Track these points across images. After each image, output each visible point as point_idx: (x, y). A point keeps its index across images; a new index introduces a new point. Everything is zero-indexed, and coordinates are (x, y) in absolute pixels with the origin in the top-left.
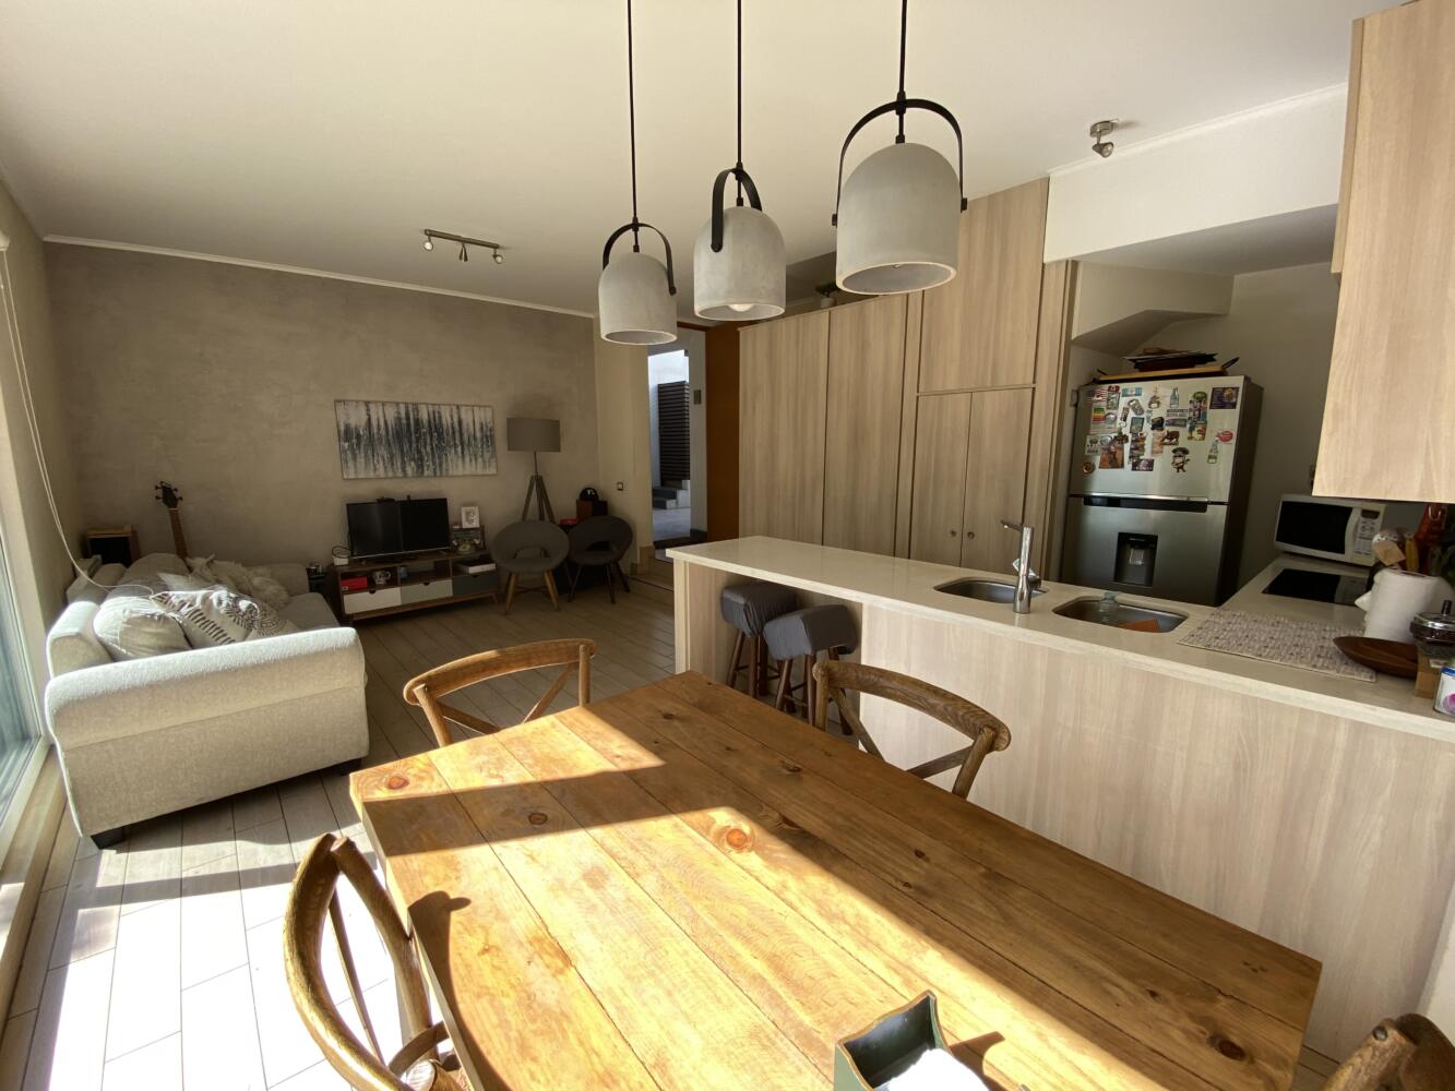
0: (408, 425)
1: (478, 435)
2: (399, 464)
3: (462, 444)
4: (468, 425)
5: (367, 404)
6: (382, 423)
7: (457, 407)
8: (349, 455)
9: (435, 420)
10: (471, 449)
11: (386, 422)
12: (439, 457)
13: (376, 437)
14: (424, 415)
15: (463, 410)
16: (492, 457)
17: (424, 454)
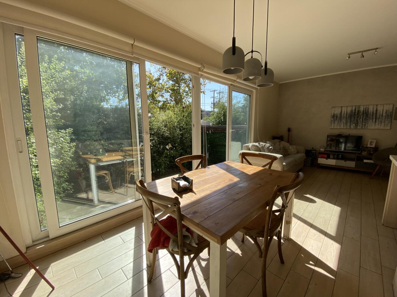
0: (355, 113)
1: (384, 114)
2: (349, 125)
3: (376, 118)
4: (380, 111)
5: (342, 107)
6: (346, 112)
7: (377, 105)
8: (333, 122)
9: (366, 110)
10: (380, 120)
11: (347, 112)
12: (365, 123)
13: (342, 116)
14: (362, 109)
15: (379, 106)
16: (389, 123)
17: (359, 121)
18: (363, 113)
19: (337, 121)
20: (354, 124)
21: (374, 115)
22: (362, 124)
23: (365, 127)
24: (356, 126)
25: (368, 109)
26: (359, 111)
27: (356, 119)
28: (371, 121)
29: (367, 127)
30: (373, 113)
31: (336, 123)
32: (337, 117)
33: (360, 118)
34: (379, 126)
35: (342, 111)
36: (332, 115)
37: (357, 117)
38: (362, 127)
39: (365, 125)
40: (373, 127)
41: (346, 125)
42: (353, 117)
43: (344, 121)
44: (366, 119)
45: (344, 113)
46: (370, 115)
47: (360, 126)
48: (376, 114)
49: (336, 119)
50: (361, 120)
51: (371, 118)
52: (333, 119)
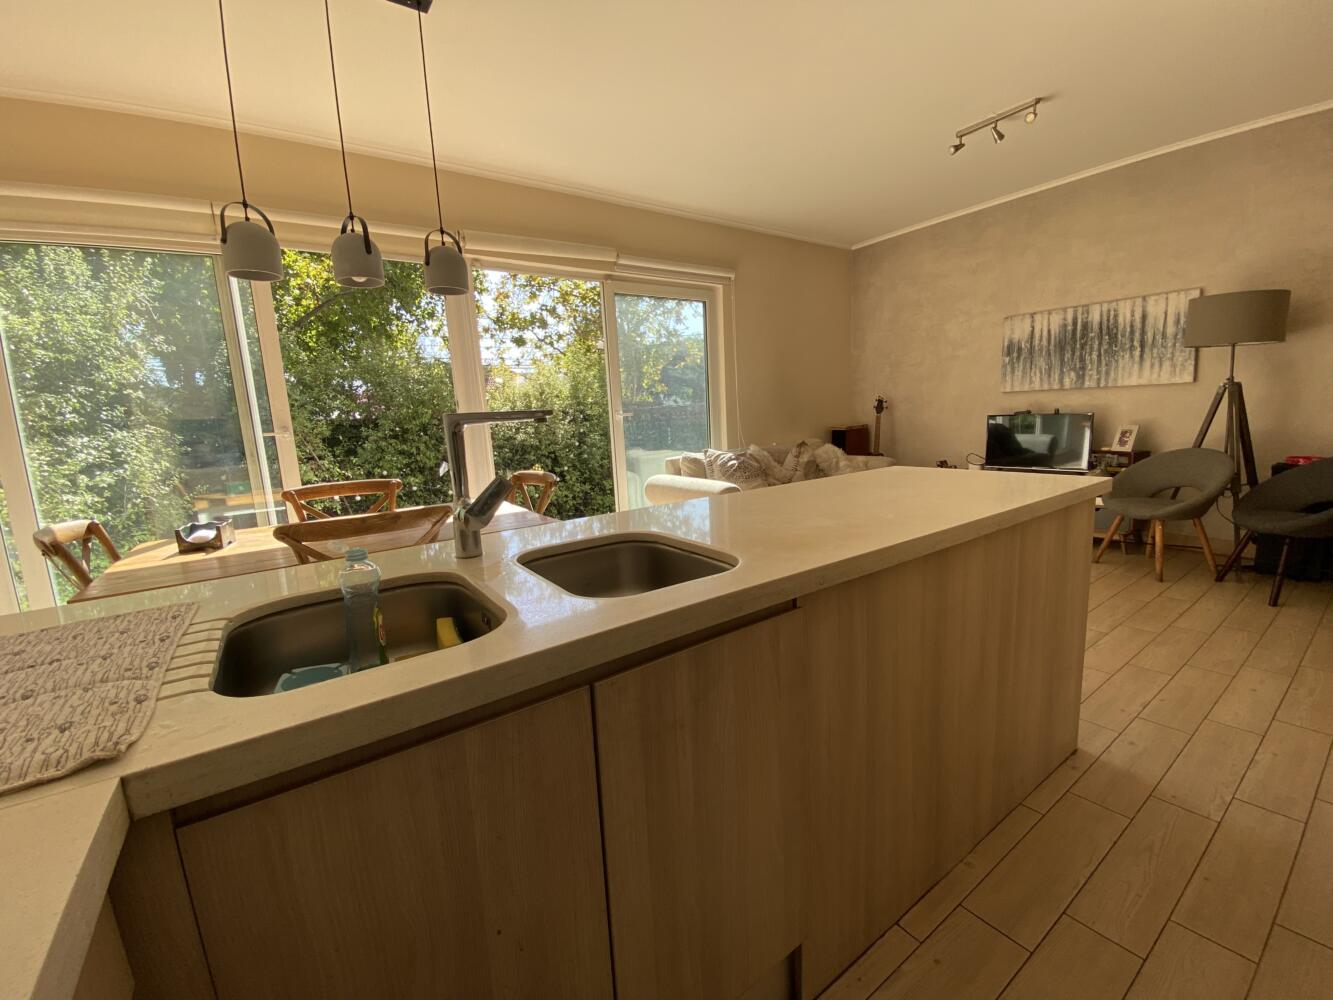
0: (1074, 331)
1: (1170, 330)
2: (1057, 377)
3: (1142, 346)
4: (1156, 319)
5: (1032, 315)
6: (1045, 333)
7: (1144, 298)
8: (1009, 369)
9: (1108, 320)
10: (1155, 351)
11: (1049, 331)
12: (1106, 365)
13: (1037, 348)
14: (1095, 317)
15: (1151, 301)
16: (1189, 358)
17: (1088, 362)
18: (1101, 328)
20: (1073, 374)
21: (1137, 335)
22: (1099, 373)
23: (1107, 380)
24: (1081, 377)
25: (1116, 316)
26: (1085, 326)
27: (1078, 353)
28: (1127, 356)
29: (1115, 380)
30: (1132, 326)
31: (1019, 373)
32: (1020, 349)
33: (1092, 347)
34: (1155, 376)
35: (1033, 327)
36: (1006, 344)
37: (1083, 347)
38: (1099, 379)
39: (1107, 373)
40: (1134, 381)
41: (1049, 376)
42: (1068, 348)
43: (1041, 363)
44: (1110, 353)
45: (1041, 337)
46: (1123, 336)
47: (1091, 376)
48: (1143, 332)
49: (1018, 358)
50: (1095, 356)
51: (1128, 346)
52: (1007, 359)
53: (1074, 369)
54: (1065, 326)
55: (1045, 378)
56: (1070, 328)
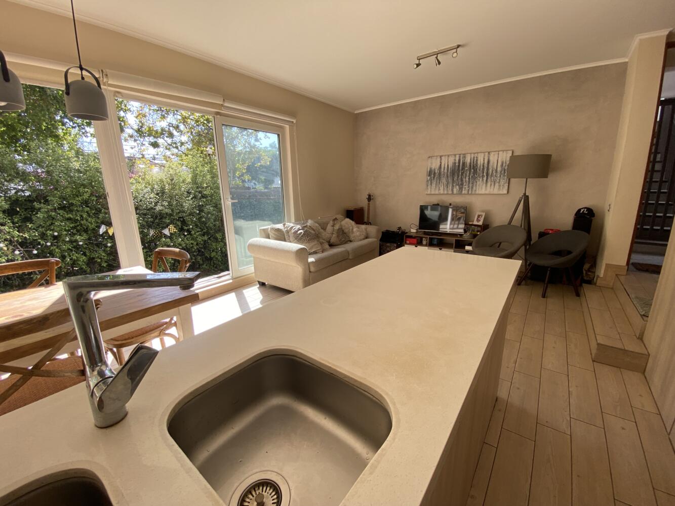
0: (459, 166)
1: (499, 169)
2: (450, 188)
3: (487, 175)
4: (493, 163)
5: (441, 157)
6: (446, 166)
7: (489, 153)
8: (429, 183)
9: (474, 162)
10: (492, 178)
11: (448, 165)
12: (472, 183)
13: (442, 173)
14: (468, 160)
15: (492, 154)
16: (506, 183)
17: (464, 181)
18: (470, 166)
19: (435, 180)
20: (457, 187)
21: (485, 170)
22: (469, 187)
23: (472, 190)
24: (461, 189)
25: (477, 160)
26: (464, 163)
27: (460, 177)
28: (481, 180)
29: (476, 191)
30: (483, 166)
31: (434, 185)
32: (435, 173)
33: (466, 175)
34: (492, 189)
35: (441, 162)
36: (429, 170)
37: (462, 175)
38: (469, 190)
39: (472, 188)
40: (483, 191)
41: (447, 187)
42: (456, 174)
43: (444, 180)
44: (474, 178)
45: (444, 168)
46: (479, 170)
47: (465, 188)
48: (488, 168)
49: (434, 177)
50: (467, 179)
51: (481, 175)
52: (429, 178)
53: (458, 185)
54: (455, 163)
55: (446, 188)
56: (457, 164)
